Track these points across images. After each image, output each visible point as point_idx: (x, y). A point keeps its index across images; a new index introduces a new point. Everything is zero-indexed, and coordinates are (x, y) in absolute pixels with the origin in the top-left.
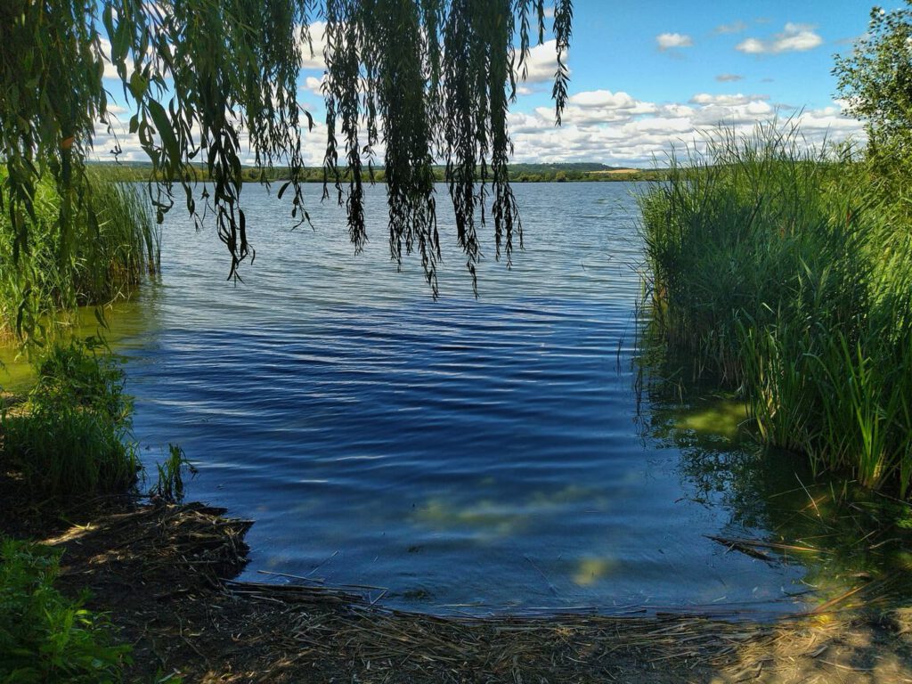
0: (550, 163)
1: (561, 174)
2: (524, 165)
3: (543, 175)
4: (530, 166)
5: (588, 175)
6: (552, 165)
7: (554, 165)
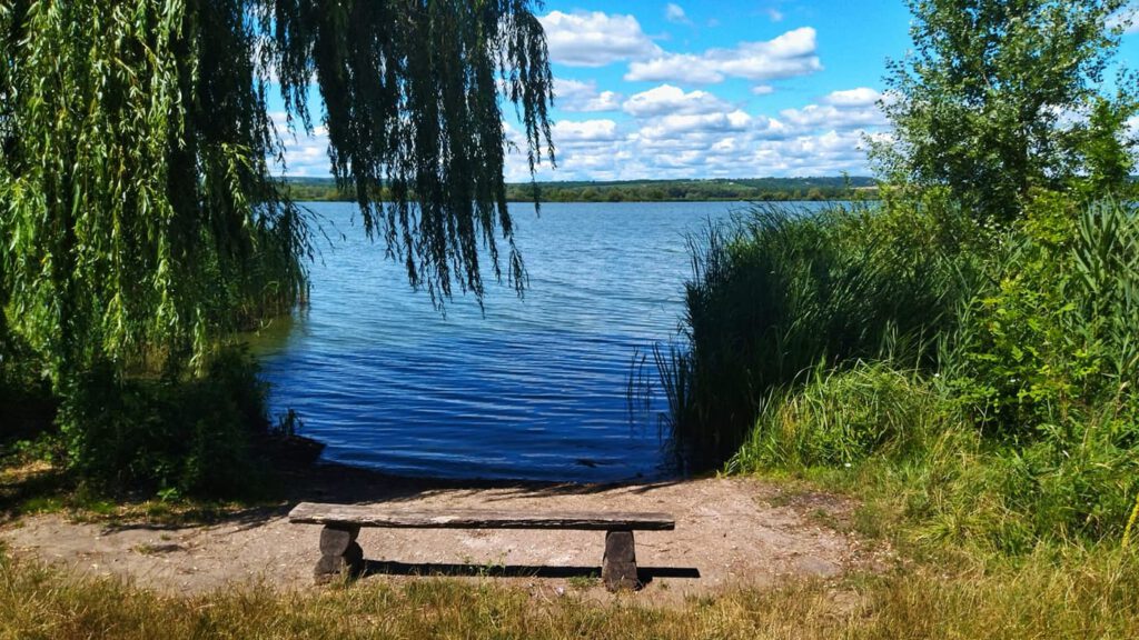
0: (804, 177)
1: (814, 191)
2: (771, 179)
3: (792, 193)
4: (779, 180)
5: (852, 193)
6: (807, 180)
7: (809, 179)
